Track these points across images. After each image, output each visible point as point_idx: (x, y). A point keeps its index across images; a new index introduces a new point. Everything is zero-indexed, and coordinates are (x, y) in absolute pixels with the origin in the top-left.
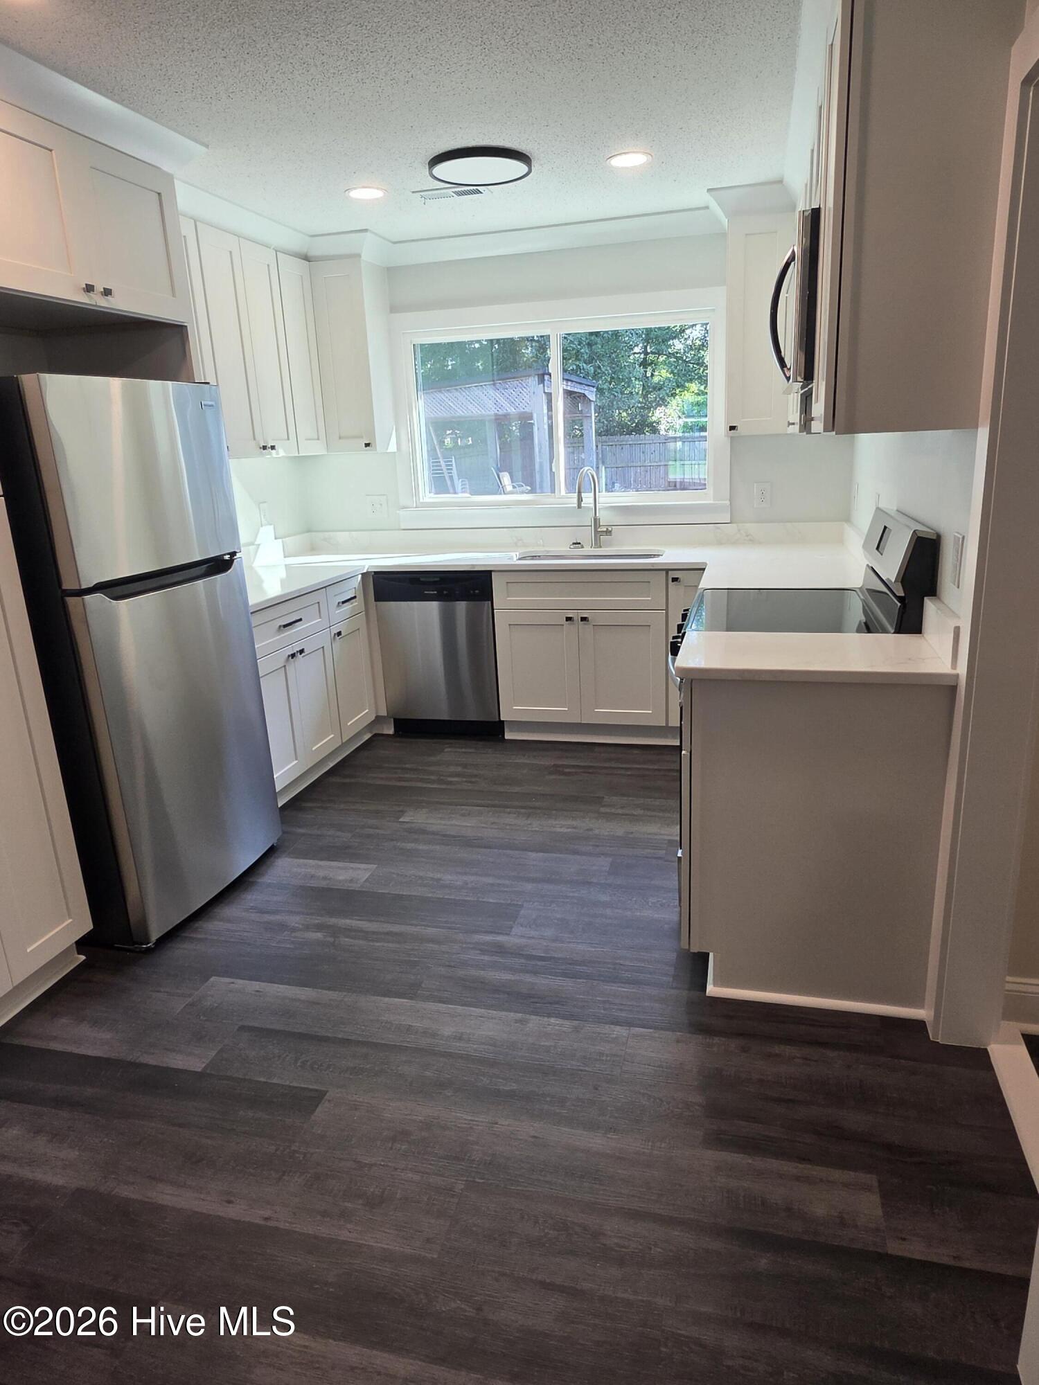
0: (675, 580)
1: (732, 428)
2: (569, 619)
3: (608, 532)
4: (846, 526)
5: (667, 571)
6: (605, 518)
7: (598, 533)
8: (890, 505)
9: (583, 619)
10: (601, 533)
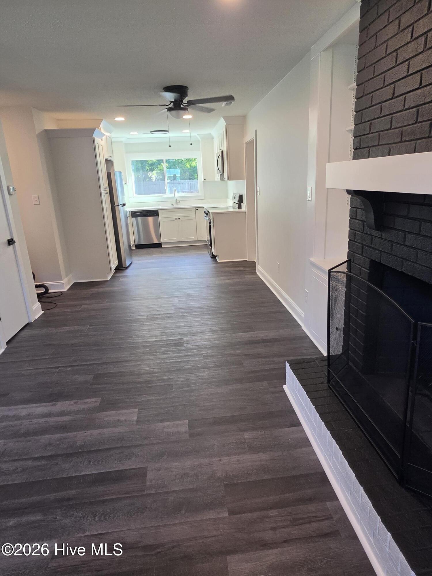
0: (197, 210)
1: (205, 180)
2: (176, 219)
3: (179, 202)
4: (227, 199)
5: (195, 208)
6: (179, 199)
7: (177, 202)
8: (235, 192)
9: (179, 219)
10: (178, 202)
